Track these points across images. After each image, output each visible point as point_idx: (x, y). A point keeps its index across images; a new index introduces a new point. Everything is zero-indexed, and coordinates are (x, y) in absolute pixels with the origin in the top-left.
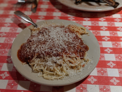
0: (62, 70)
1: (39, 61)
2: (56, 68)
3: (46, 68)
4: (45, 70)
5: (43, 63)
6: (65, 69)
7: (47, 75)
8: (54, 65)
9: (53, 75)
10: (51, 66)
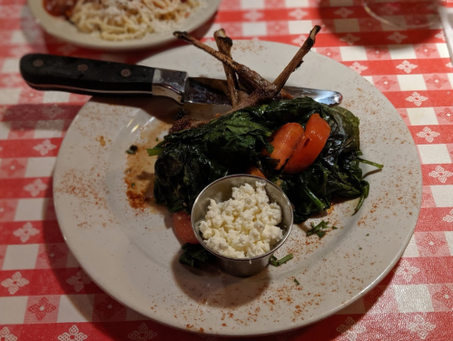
0: (140, 21)
1: (89, 9)
2: (126, 18)
3: (106, 20)
4: (104, 25)
5: (100, 12)
6: (145, 18)
7: (111, 33)
8: (123, 12)
9: (123, 33)
10: (117, 15)
